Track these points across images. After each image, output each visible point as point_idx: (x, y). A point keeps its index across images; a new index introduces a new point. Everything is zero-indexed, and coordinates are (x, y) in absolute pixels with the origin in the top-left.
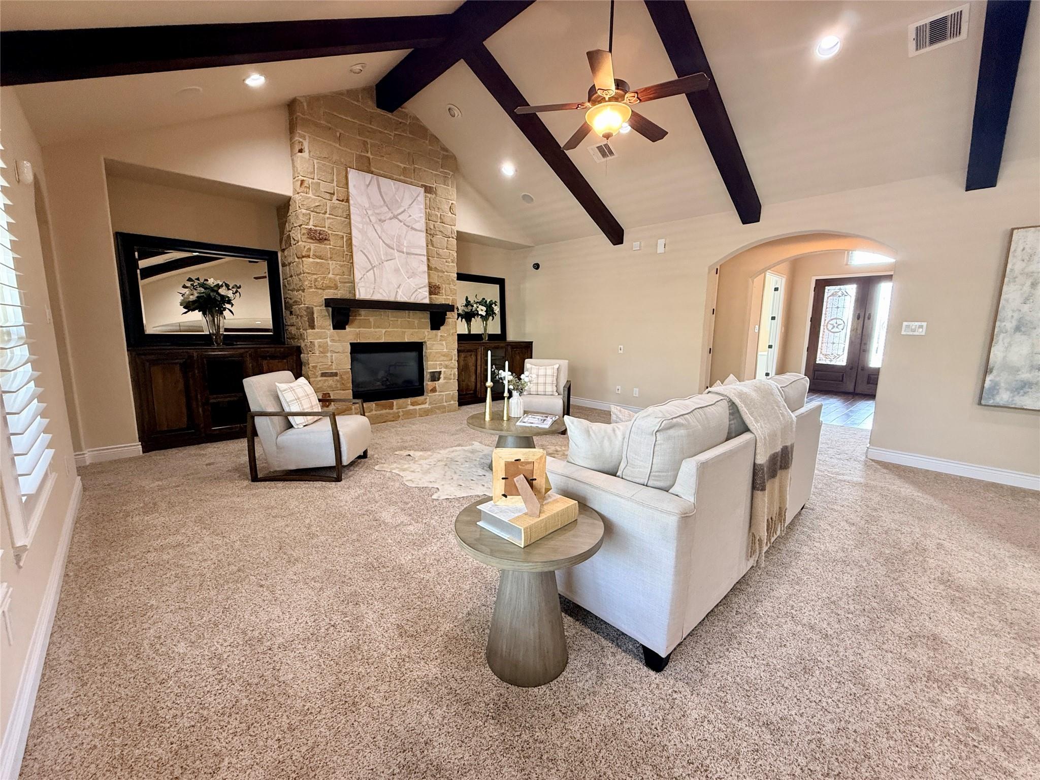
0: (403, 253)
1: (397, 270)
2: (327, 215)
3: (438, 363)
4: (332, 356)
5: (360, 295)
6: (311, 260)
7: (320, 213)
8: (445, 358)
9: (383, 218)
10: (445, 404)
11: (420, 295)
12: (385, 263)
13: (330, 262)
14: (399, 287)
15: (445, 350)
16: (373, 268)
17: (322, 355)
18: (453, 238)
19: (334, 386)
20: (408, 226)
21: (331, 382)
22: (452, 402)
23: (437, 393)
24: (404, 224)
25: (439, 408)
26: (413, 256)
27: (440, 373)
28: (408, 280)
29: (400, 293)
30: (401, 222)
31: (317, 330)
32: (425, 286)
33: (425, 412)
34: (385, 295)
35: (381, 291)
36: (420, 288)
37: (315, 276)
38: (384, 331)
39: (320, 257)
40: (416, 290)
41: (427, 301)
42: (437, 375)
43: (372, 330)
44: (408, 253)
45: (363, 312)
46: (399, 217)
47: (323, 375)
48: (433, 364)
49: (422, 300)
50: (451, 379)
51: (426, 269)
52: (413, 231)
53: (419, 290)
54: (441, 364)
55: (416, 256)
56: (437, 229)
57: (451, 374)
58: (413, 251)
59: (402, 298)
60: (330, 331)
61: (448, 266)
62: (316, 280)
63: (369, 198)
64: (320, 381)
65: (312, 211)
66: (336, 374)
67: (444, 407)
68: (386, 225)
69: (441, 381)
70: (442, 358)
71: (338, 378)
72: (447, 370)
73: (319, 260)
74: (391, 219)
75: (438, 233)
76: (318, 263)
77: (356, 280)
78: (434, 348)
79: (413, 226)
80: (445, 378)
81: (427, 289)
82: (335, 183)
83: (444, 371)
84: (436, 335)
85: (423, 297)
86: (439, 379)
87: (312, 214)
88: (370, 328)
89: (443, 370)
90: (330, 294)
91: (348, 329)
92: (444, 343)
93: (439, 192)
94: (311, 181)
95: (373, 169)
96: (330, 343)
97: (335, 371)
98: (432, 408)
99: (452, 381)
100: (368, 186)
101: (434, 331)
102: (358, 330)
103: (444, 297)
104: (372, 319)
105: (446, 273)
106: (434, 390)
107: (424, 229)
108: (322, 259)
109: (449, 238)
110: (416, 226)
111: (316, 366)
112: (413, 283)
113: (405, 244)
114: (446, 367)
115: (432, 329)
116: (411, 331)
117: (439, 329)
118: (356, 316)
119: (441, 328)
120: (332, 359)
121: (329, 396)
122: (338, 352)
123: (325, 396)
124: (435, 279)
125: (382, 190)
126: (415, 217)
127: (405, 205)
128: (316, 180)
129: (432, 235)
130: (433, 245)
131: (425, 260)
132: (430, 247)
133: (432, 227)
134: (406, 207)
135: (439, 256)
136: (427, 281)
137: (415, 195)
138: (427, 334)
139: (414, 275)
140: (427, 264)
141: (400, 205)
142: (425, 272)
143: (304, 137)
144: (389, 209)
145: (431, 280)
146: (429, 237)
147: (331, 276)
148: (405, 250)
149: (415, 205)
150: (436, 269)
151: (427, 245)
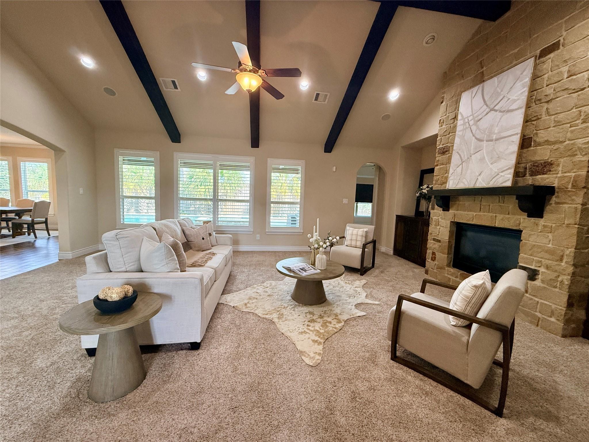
0: (492, 141)
1: (482, 160)
2: (450, 134)
3: (535, 258)
4: (440, 228)
5: (449, 186)
6: (438, 167)
7: (446, 135)
9: (480, 117)
10: (539, 314)
11: (502, 178)
12: (473, 156)
13: (448, 166)
14: (480, 175)
15: (550, 245)
16: (462, 163)
17: (435, 227)
19: (437, 249)
20: (504, 112)
21: (437, 246)
23: (527, 295)
24: (500, 111)
26: (502, 140)
28: (491, 166)
29: (480, 178)
30: (497, 111)
31: (435, 211)
32: (509, 169)
34: (466, 183)
35: (464, 180)
36: (502, 172)
37: (438, 177)
38: (475, 214)
40: (498, 174)
41: (508, 184)
42: (530, 273)
43: (466, 212)
44: (497, 140)
45: (461, 198)
46: (496, 108)
47: (434, 239)
48: (527, 258)
49: (502, 183)
51: (515, 149)
52: (509, 114)
53: (501, 174)
54: (540, 262)
55: (506, 139)
56: (559, 90)
58: (503, 134)
59: (480, 184)
60: (441, 212)
62: (438, 179)
63: (472, 107)
64: (431, 243)
65: (443, 136)
66: (439, 241)
67: (536, 318)
68: (481, 122)
69: (537, 282)
70: (544, 255)
71: (440, 244)
72: (549, 272)
73: (442, 166)
74: (487, 114)
75: (560, 94)
76: (441, 168)
77: (450, 175)
78: (530, 239)
79: (511, 108)
80: (543, 282)
81: (513, 171)
82: (457, 109)
83: (543, 273)
85: (505, 180)
87: (442, 137)
89: (542, 270)
91: (450, 211)
92: (550, 235)
93: (569, 39)
94: (444, 117)
95: (485, 78)
96: (440, 220)
97: (440, 239)
99: (557, 290)
100: (473, 97)
101: (532, 219)
102: (456, 212)
103: (559, 175)
104: (467, 204)
105: (567, 143)
107: (524, 103)
108: (444, 165)
110: (514, 106)
111: (432, 233)
112: (495, 168)
113: (496, 132)
115: (530, 216)
116: (502, 216)
117: (541, 216)
118: (456, 201)
119: (546, 215)
120: (439, 231)
121: (435, 255)
122: (443, 227)
123: (434, 253)
124: (544, 155)
125: (485, 92)
126: (514, 97)
127: (505, 91)
128: (447, 115)
129: (550, 101)
130: (549, 114)
131: (517, 138)
132: (544, 117)
133: (550, 92)
134: (505, 94)
135: (557, 123)
136: (514, 161)
137: (520, 73)
138: (522, 221)
139: (498, 159)
140: (534, 142)
141: (500, 95)
142: (513, 153)
143: (444, 93)
144: (487, 106)
145: (537, 158)
146: (545, 106)
147: (446, 175)
148: (494, 137)
149: (517, 84)
150: (548, 142)
151: (536, 118)
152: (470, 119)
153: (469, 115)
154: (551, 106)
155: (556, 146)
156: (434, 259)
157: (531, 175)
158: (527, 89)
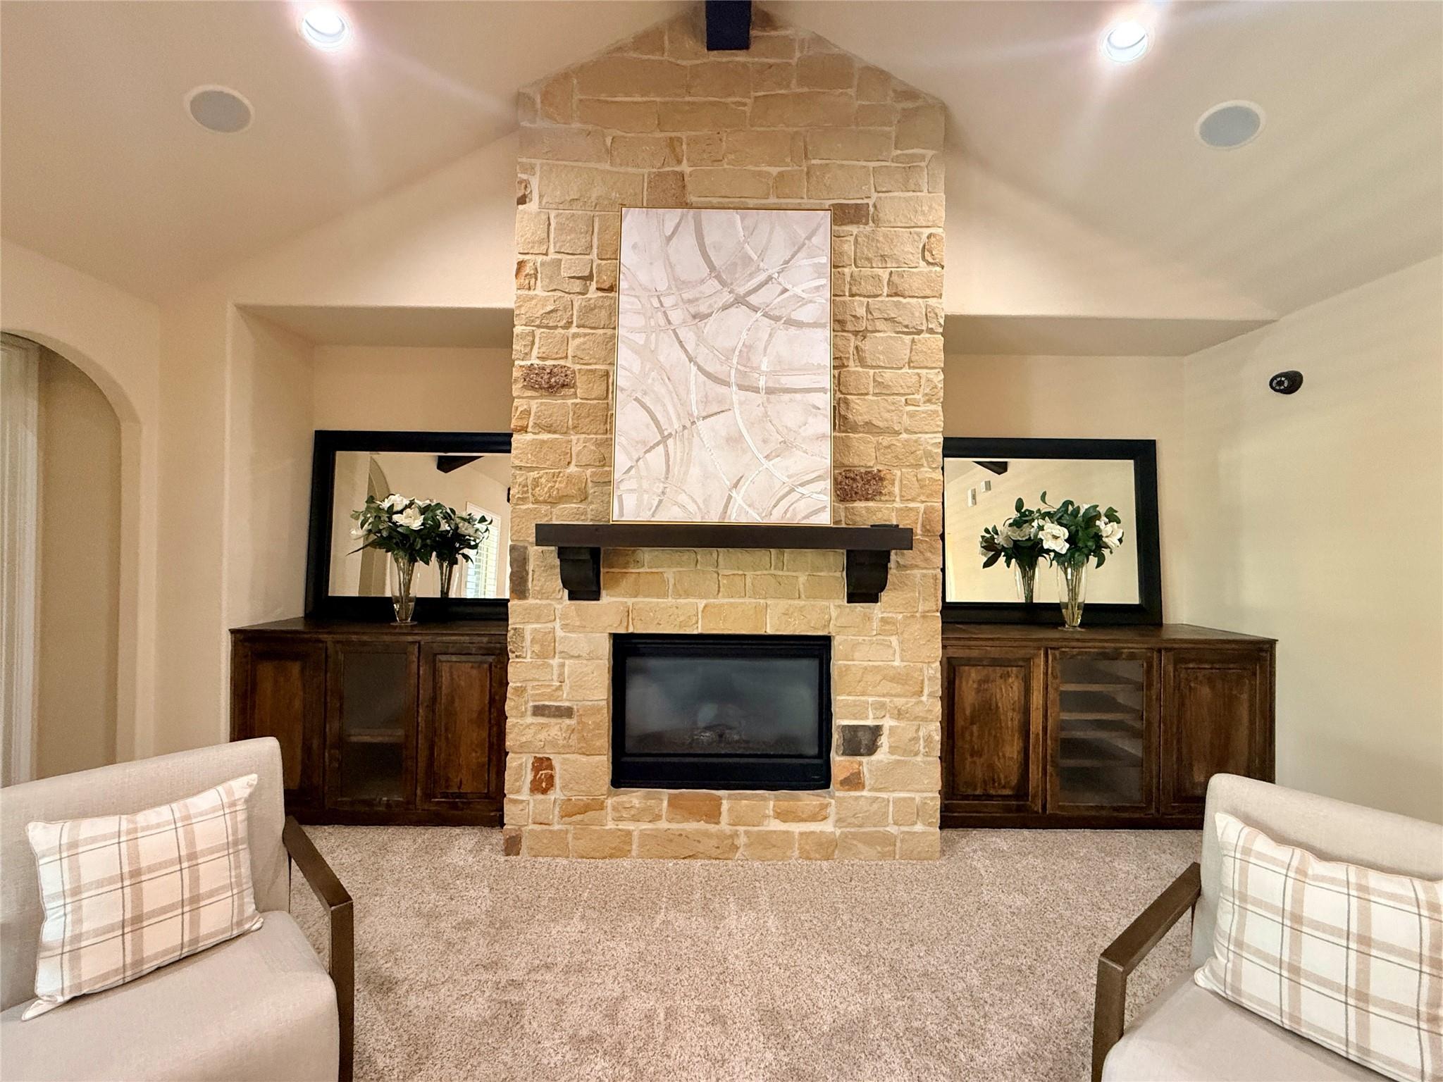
0: (757, 390)
2: (574, 330)
3: (871, 699)
4: (562, 665)
5: (621, 514)
6: (529, 437)
7: (556, 327)
8: (898, 689)
9: (703, 309)
10: (893, 829)
11: (802, 504)
12: (700, 424)
13: (574, 438)
14: (736, 486)
15: (896, 663)
16: (665, 439)
17: (540, 662)
18: (931, 331)
19: (561, 742)
20: (777, 319)
21: (554, 731)
22: (919, 827)
23: (865, 793)
24: (766, 315)
25: (870, 840)
26: (786, 397)
27: (876, 731)
28: (767, 464)
30: (755, 310)
31: (531, 601)
32: (819, 478)
33: (820, 845)
34: (692, 507)
35: (683, 498)
36: (802, 485)
37: (535, 474)
38: (702, 603)
39: (550, 429)
40: (792, 490)
41: (824, 519)
42: (865, 738)
43: (670, 601)
44: (770, 391)
45: (646, 554)
46: (753, 299)
47: (539, 711)
48: (855, 704)
49: (804, 518)
50: (916, 754)
51: (826, 428)
52: (793, 331)
53: (800, 489)
54: (883, 705)
56: (876, 314)
57: (916, 739)
58: (787, 381)
59: (743, 513)
60: (562, 602)
61: (911, 415)
62: (536, 483)
63: (670, 265)
64: (528, 726)
65: (538, 327)
66: (568, 712)
67: (889, 840)
68: (710, 326)
69: (882, 755)
70: (887, 686)
71: (572, 722)
72: (903, 724)
73: (546, 436)
74: (725, 308)
75: (880, 325)
76: (543, 442)
77: (617, 476)
78: (857, 655)
79: (795, 316)
80: (893, 750)
81: (827, 484)
82: (595, 251)
83: (891, 728)
84: (868, 618)
85: (815, 508)
86: (872, 749)
87: (538, 332)
88: (665, 595)
89: (887, 723)
90: (563, 515)
91: (606, 598)
92: (894, 640)
93: (887, 214)
94: (540, 259)
95: (693, 199)
96: (560, 633)
97: (567, 704)
98: (845, 836)
99: (919, 758)
100: (669, 239)
101: (859, 607)
102: (630, 601)
103: (898, 505)
104: (670, 574)
105: (904, 436)
106: (854, 782)
107: (826, 318)
108: (555, 432)
109: (919, 332)
110: (804, 314)
111: (523, 690)
112: (781, 471)
113: (764, 368)
114: (899, 714)
115: (852, 598)
116: (783, 604)
117: (876, 599)
118: (626, 565)
119: (884, 596)
120: (561, 674)
121: (551, 767)
122: (579, 657)
123: (542, 764)
124: (866, 454)
125: (708, 241)
126: (798, 290)
127: (771, 265)
128: (552, 256)
129: (861, 334)
130: (862, 362)
131: (824, 401)
132: (853, 367)
133: (861, 312)
134: (773, 271)
135: (883, 389)
136: (827, 462)
137: (803, 234)
138: (834, 613)
139: (786, 446)
140: (841, 420)
141: (758, 269)
142: (824, 436)
143: (530, 169)
144: (723, 283)
145: (853, 460)
146: (853, 341)
147: (572, 469)
148: (762, 384)
149: (802, 261)
150: (870, 427)
151: (839, 364)
152: (668, 302)
153: (662, 287)
154: (867, 345)
155: (886, 440)
156: (542, 783)
157: (843, 500)
158: (825, 281)
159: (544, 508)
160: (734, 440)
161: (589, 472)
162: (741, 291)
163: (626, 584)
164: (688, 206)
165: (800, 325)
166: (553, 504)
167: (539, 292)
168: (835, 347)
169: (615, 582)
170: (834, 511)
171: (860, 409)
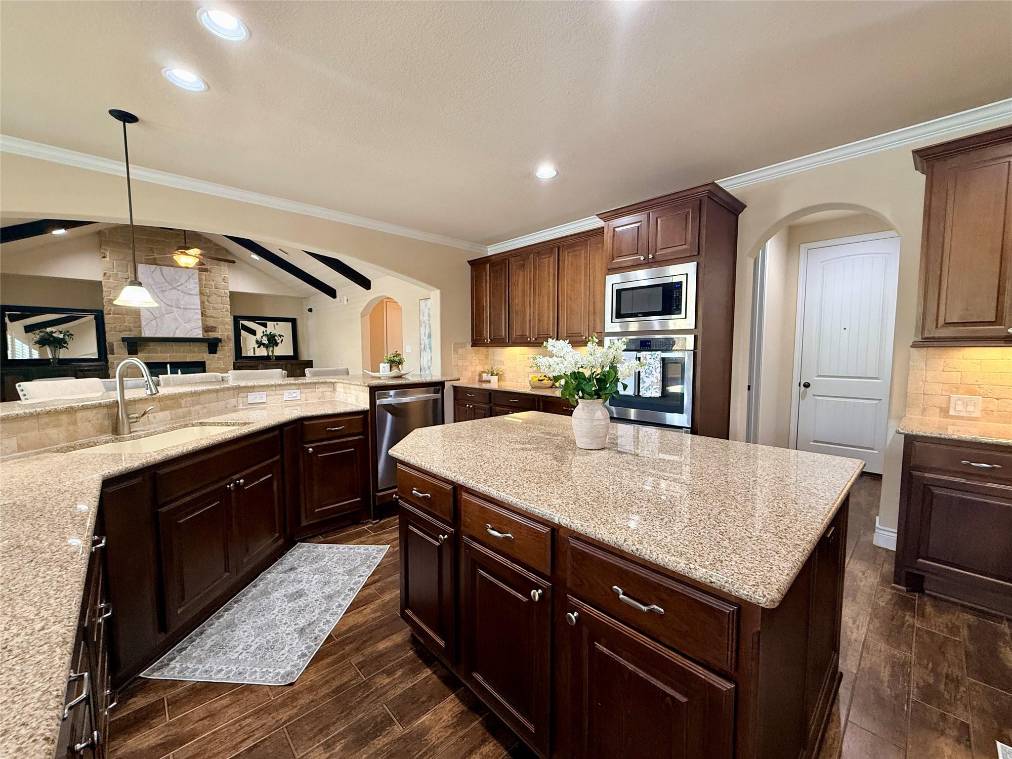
0: (181, 308)
5: (145, 334)
6: (112, 316)
9: (164, 289)
11: (195, 333)
12: (165, 315)
13: (126, 316)
14: (176, 329)
16: (155, 318)
18: (226, 296)
20: (185, 293)
24: (182, 292)
26: (189, 310)
28: (185, 325)
29: (178, 332)
30: (179, 290)
31: (115, 355)
32: (199, 328)
34: (165, 333)
35: (162, 331)
37: (114, 325)
38: (168, 355)
39: (118, 314)
40: (192, 330)
41: (201, 336)
43: (159, 354)
44: (184, 309)
45: (151, 344)
49: (196, 336)
51: (200, 317)
52: (190, 296)
53: (194, 330)
55: (192, 310)
56: (211, 292)
58: (189, 307)
59: (179, 334)
60: (127, 355)
62: (115, 327)
63: (153, 279)
65: (112, 289)
68: (166, 294)
73: (117, 316)
74: (171, 289)
75: (213, 295)
77: (143, 326)
78: (212, 365)
79: (190, 292)
81: (201, 329)
82: (129, 272)
84: (214, 357)
85: (199, 333)
88: (158, 353)
90: (126, 335)
91: (140, 354)
92: (221, 361)
93: (213, 271)
94: (111, 273)
95: (158, 262)
100: (153, 272)
101: (212, 355)
102: (147, 355)
103: (220, 333)
104: (159, 348)
105: (221, 319)
107: (198, 293)
109: (223, 297)
110: (192, 292)
112: (189, 326)
113: (182, 304)
115: (210, 353)
116: (191, 355)
117: (216, 353)
118: (145, 346)
119: (218, 352)
120: (127, 372)
122: (132, 368)
124: (211, 322)
125: (164, 273)
126: (191, 287)
127: (182, 280)
128: (115, 272)
129: (209, 297)
130: (209, 302)
131: (199, 312)
132: (207, 303)
133: (208, 292)
134: (184, 282)
135: (214, 308)
136: (201, 324)
137: (190, 274)
138: (205, 356)
139: (189, 321)
140: (203, 314)
141: (179, 282)
142: (199, 319)
143: (107, 250)
144: (169, 284)
145: (208, 323)
146: (206, 298)
147: (126, 324)
148: (182, 307)
149: (191, 280)
150: (212, 317)
151: (202, 303)
152: (154, 287)
153: (152, 283)
154: (210, 299)
155: (216, 319)
157: (206, 332)
158: (197, 285)
159: (118, 333)
160: (175, 319)
161: (132, 325)
162: (175, 286)
163: (145, 351)
164: (158, 265)
165: (192, 295)
166: (121, 332)
167: (111, 280)
168: (201, 299)
169: (142, 351)
170: (203, 334)
171: (209, 312)
